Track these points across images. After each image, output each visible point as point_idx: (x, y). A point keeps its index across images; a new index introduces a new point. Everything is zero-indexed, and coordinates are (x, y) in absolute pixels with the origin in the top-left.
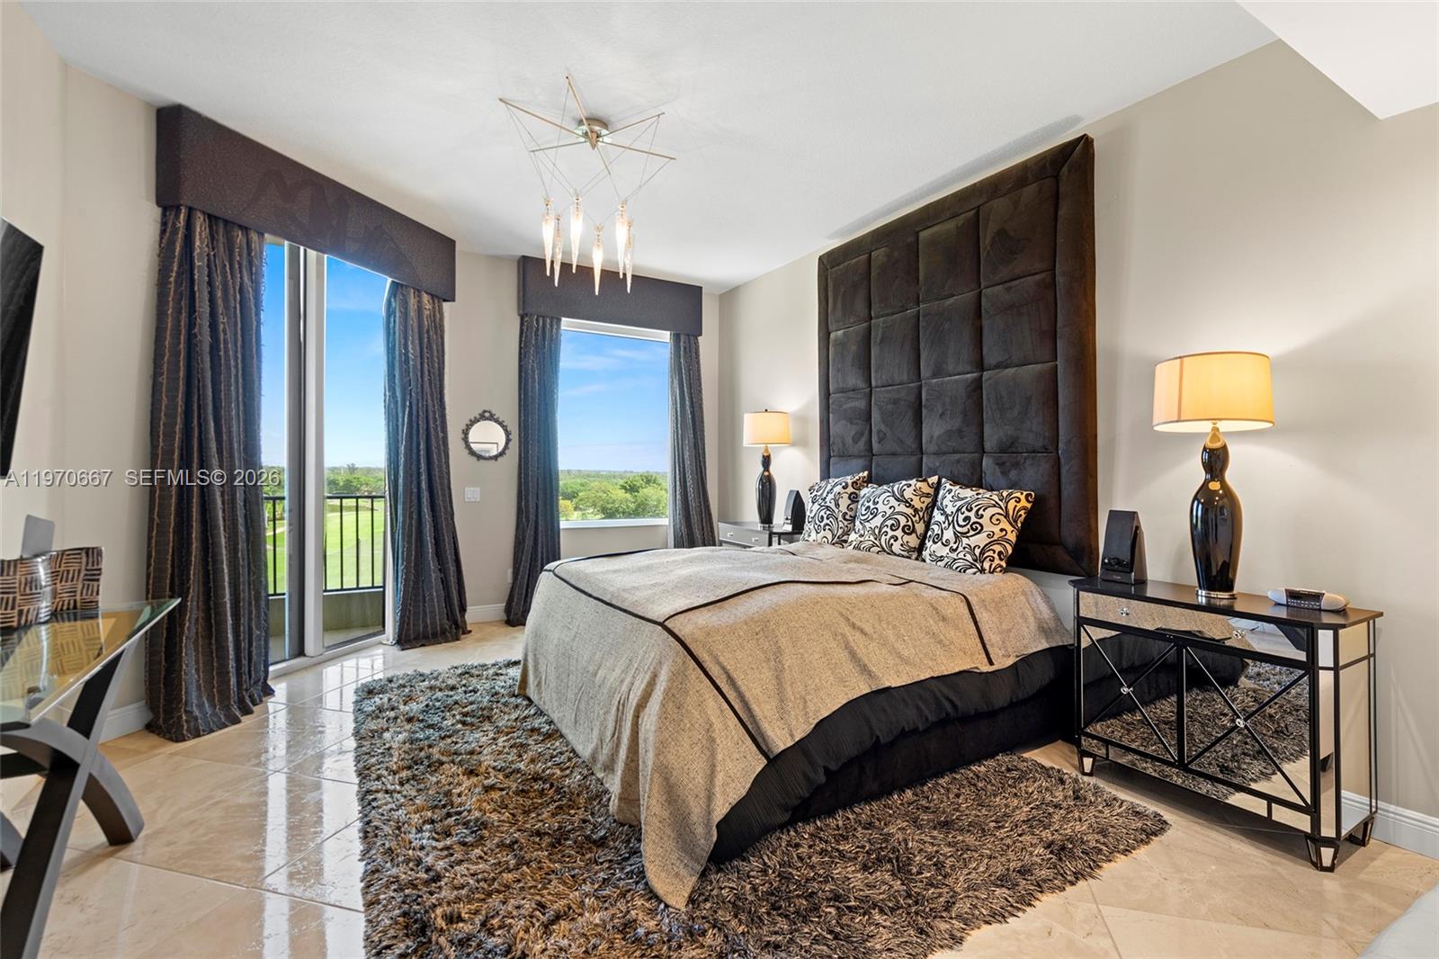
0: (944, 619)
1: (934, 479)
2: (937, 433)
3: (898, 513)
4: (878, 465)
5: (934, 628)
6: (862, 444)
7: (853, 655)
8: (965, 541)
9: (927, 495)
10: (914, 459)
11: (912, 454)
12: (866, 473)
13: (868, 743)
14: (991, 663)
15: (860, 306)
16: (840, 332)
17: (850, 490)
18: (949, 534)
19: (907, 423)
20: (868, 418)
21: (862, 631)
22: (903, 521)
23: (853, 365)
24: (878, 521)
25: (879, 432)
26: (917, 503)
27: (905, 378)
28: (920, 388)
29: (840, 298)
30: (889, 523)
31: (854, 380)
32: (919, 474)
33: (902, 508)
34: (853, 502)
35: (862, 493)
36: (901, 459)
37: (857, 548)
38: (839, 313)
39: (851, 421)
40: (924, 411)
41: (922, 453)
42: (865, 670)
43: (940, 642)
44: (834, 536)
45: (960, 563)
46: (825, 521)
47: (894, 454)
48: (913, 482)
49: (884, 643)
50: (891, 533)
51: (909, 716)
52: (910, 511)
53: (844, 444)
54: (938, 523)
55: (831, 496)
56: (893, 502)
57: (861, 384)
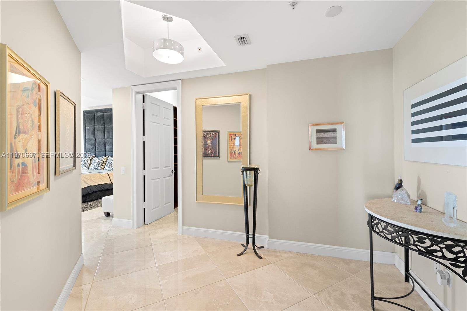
0: (103, 177)
1: (108, 156)
2: (108, 148)
3: (100, 162)
4: (97, 154)
5: (101, 178)
6: (93, 150)
7: (85, 182)
8: (111, 166)
9: (106, 159)
10: (104, 153)
11: (104, 152)
12: (94, 155)
13: (87, 193)
14: (111, 182)
15: (93, 123)
16: (88, 127)
17: (90, 159)
18: (109, 165)
19: (103, 146)
20: (95, 145)
21: (87, 179)
22: (101, 164)
23: (91, 134)
24: (96, 164)
25: (97, 148)
26: (104, 160)
27: (102, 138)
28: (105, 140)
29: (88, 121)
30: (98, 164)
31: (92, 137)
32: (105, 155)
33: (101, 161)
34: (91, 161)
35: (93, 159)
36: (101, 153)
37: (91, 169)
38: (88, 124)
39: (91, 145)
40: (106, 144)
41: (106, 152)
42: (87, 183)
43: (102, 180)
44: (86, 168)
45: (110, 169)
46: (84, 165)
47: (100, 152)
48: (103, 157)
49: (91, 180)
50: (98, 166)
51: (95, 189)
52: (102, 162)
53: (89, 150)
54: (107, 164)
55: (86, 160)
56: (99, 160)
57: (93, 138)
